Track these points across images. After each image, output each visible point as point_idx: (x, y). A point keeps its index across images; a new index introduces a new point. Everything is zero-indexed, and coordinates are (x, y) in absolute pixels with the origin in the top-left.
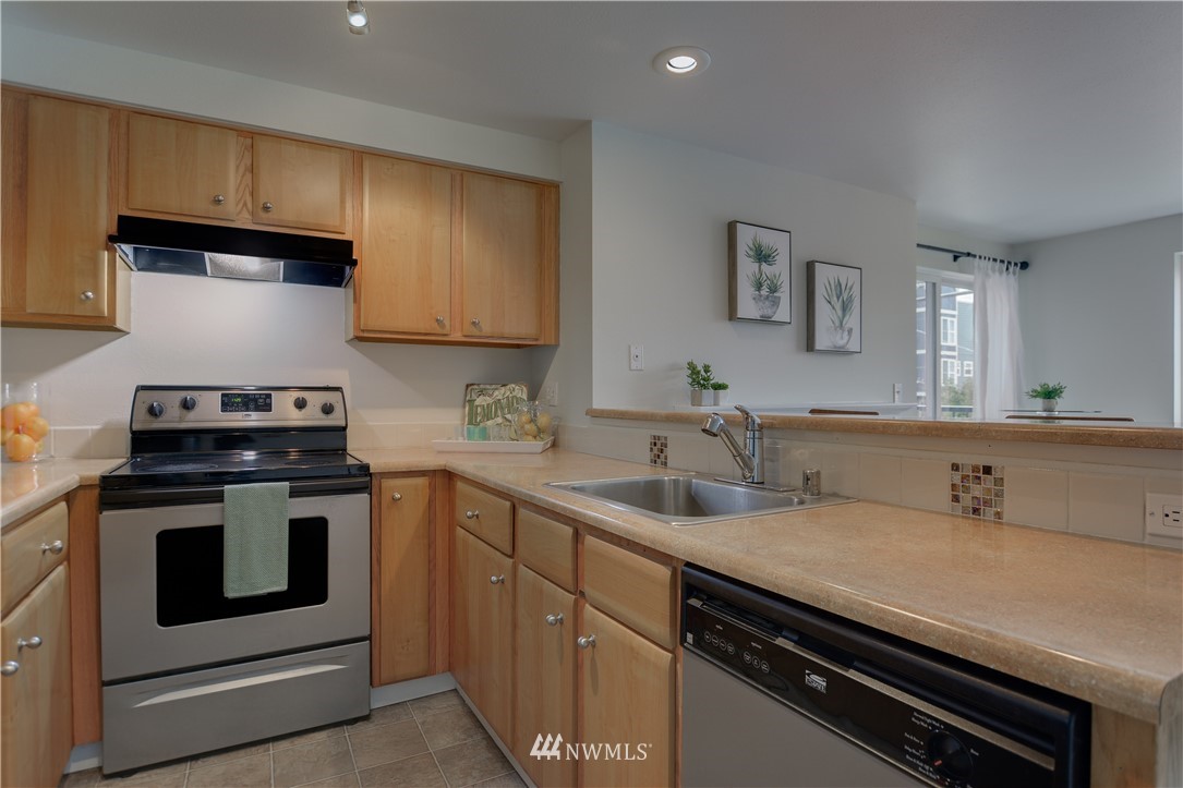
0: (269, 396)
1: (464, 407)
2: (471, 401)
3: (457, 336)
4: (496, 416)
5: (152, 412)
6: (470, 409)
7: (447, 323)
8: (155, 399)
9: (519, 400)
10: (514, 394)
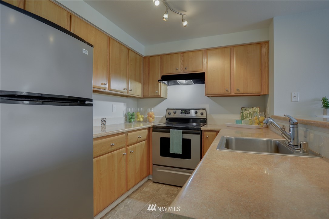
0: (190, 111)
1: (240, 114)
2: (242, 113)
3: (233, 94)
4: (249, 117)
5: (169, 114)
6: (242, 115)
7: (229, 91)
8: (169, 111)
9: (257, 112)
10: (255, 110)
